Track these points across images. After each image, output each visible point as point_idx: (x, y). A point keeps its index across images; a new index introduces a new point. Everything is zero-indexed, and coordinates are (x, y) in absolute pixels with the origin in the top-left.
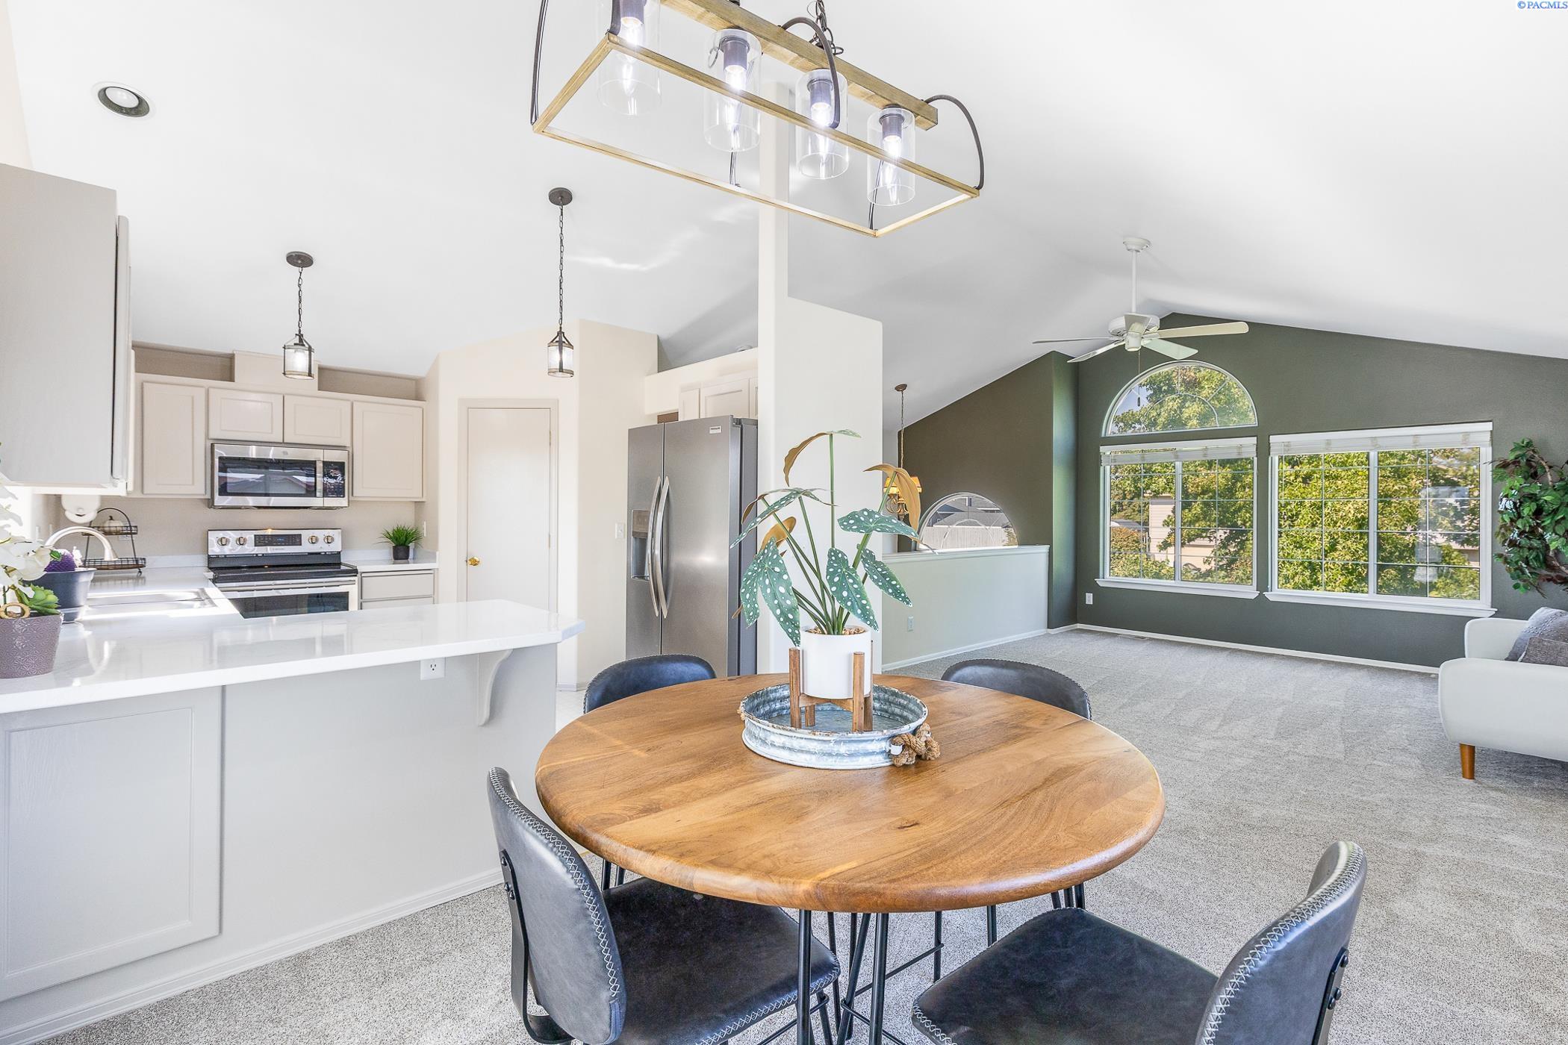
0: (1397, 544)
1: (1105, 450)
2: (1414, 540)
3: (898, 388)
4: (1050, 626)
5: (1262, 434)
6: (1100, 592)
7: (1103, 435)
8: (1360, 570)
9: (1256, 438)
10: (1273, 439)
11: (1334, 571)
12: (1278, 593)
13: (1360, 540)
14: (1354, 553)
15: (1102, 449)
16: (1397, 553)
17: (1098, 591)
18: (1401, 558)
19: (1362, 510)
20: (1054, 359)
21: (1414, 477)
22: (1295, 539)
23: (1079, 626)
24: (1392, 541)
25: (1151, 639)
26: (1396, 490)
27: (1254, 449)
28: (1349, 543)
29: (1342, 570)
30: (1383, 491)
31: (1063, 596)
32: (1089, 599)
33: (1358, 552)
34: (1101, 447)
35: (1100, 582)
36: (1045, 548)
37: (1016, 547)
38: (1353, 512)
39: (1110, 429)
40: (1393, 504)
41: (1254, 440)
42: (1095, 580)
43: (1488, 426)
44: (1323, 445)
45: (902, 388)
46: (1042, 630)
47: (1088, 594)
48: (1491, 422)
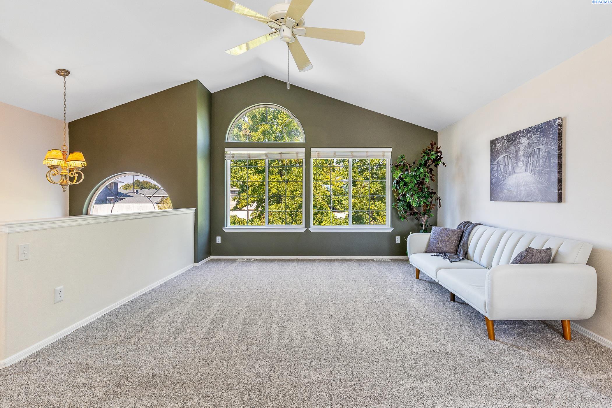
1: (229, 151)
3: (59, 72)
4: (196, 262)
5: (307, 146)
6: (225, 236)
7: (226, 142)
9: (305, 148)
10: (313, 150)
12: (314, 228)
15: (226, 149)
20: (197, 85)
23: (212, 257)
25: (255, 260)
27: (304, 154)
31: (203, 239)
32: (219, 240)
35: (225, 229)
36: (192, 210)
37: (171, 210)
39: (230, 138)
41: (303, 150)
42: (222, 228)
43: (390, 150)
44: (333, 154)
45: (64, 73)
46: (191, 265)
47: (217, 237)
48: (391, 147)
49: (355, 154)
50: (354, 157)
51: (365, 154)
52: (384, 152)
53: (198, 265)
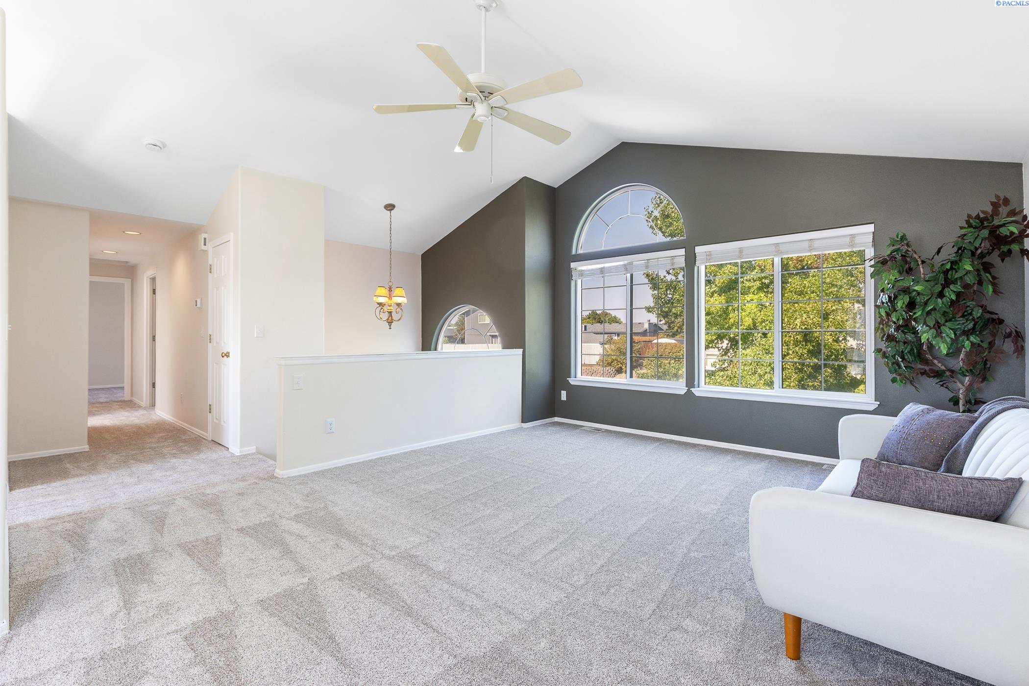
0: (831, 349)
1: (576, 266)
2: (844, 346)
3: (386, 207)
4: (524, 420)
5: (689, 246)
6: (574, 391)
7: (574, 252)
8: (806, 369)
9: (684, 249)
10: (698, 249)
11: (790, 370)
12: (705, 389)
13: (806, 346)
14: (800, 356)
15: (573, 265)
16: (833, 357)
17: (571, 389)
18: (836, 359)
19: (806, 323)
20: (525, 183)
21: (848, 301)
22: (764, 347)
23: (557, 419)
24: (828, 347)
25: (607, 431)
26: (834, 310)
27: (683, 259)
28: (797, 348)
29: (795, 369)
30: (825, 311)
31: (540, 393)
32: (564, 395)
33: (804, 355)
34: (571, 263)
35: (572, 381)
36: (520, 352)
38: (799, 325)
39: (580, 246)
40: (830, 320)
41: (682, 252)
42: (568, 379)
43: (870, 228)
44: (737, 253)
45: (390, 207)
46: (516, 424)
47: (562, 391)
48: (873, 223)
49: (782, 248)
50: (782, 253)
51: (806, 244)
52: (853, 236)
53: (525, 425)
